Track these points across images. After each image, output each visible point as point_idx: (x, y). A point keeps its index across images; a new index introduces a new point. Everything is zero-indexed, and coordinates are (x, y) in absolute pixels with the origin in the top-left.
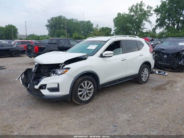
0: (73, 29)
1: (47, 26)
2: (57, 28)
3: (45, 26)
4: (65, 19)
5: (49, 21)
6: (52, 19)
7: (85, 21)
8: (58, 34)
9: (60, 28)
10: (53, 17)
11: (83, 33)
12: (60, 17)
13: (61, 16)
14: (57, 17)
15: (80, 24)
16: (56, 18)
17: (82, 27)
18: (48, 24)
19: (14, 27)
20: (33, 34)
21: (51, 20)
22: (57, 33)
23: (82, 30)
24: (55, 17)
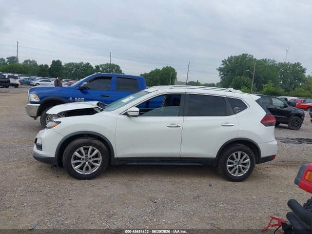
0: (264, 77)
1: (220, 69)
2: (237, 74)
3: (217, 69)
4: (252, 59)
5: (224, 62)
6: (230, 59)
7: (289, 63)
8: (237, 83)
9: (241, 74)
10: (232, 56)
11: (282, 84)
12: (244, 57)
13: (246, 55)
14: (239, 56)
15: (279, 69)
16: (237, 58)
17: (282, 73)
18: (222, 66)
19: (173, 70)
20: (198, 81)
21: (228, 60)
22: (235, 82)
23: (281, 78)
24: (235, 56)
